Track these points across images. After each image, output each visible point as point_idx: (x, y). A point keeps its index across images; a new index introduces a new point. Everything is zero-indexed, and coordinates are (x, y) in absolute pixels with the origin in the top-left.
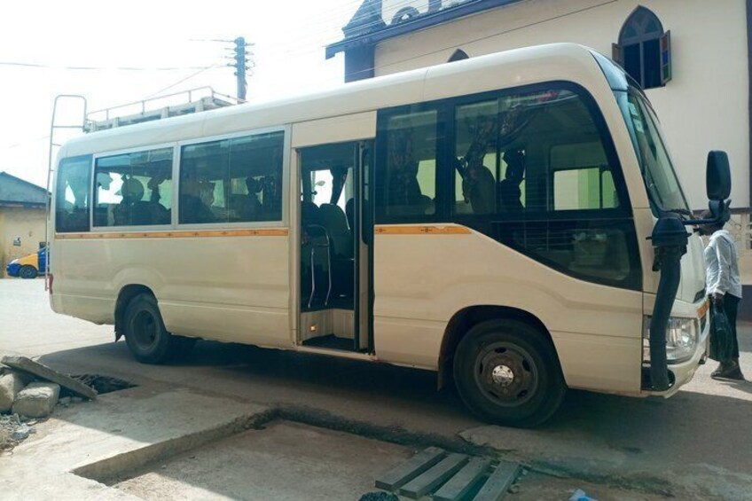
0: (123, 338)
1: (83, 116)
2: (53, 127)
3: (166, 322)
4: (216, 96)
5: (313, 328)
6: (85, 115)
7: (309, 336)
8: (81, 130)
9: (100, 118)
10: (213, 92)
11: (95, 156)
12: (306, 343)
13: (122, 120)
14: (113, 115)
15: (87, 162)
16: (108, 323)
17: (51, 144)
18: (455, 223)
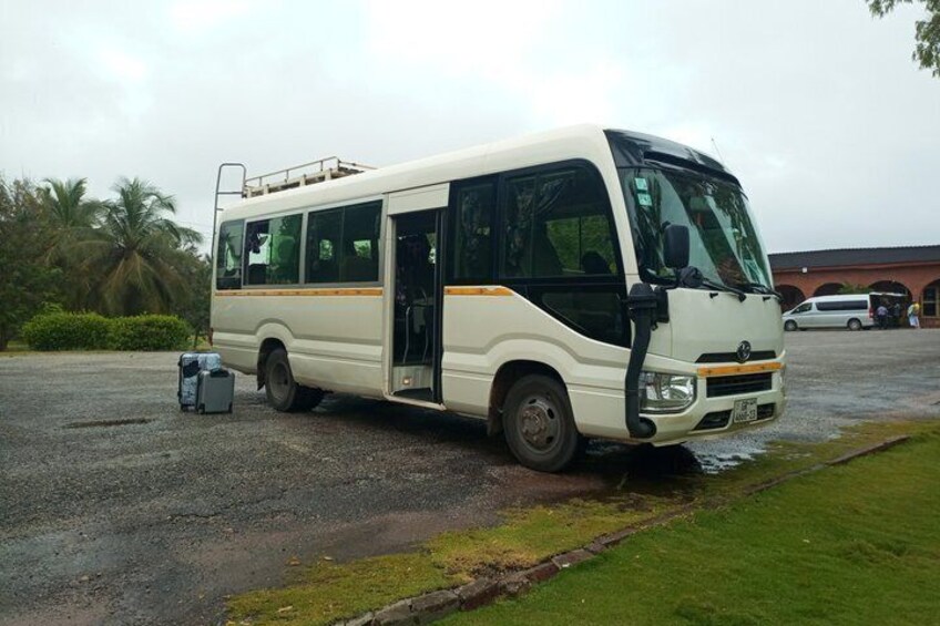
0: (264, 390)
1: (242, 183)
2: (217, 193)
3: (294, 374)
4: (341, 165)
5: (406, 382)
6: (245, 182)
7: (403, 388)
8: (240, 195)
9: (255, 185)
10: (339, 162)
11: (247, 221)
12: (398, 394)
13: (271, 186)
14: (265, 181)
15: (240, 226)
16: (253, 374)
17: (216, 209)
18: (503, 285)
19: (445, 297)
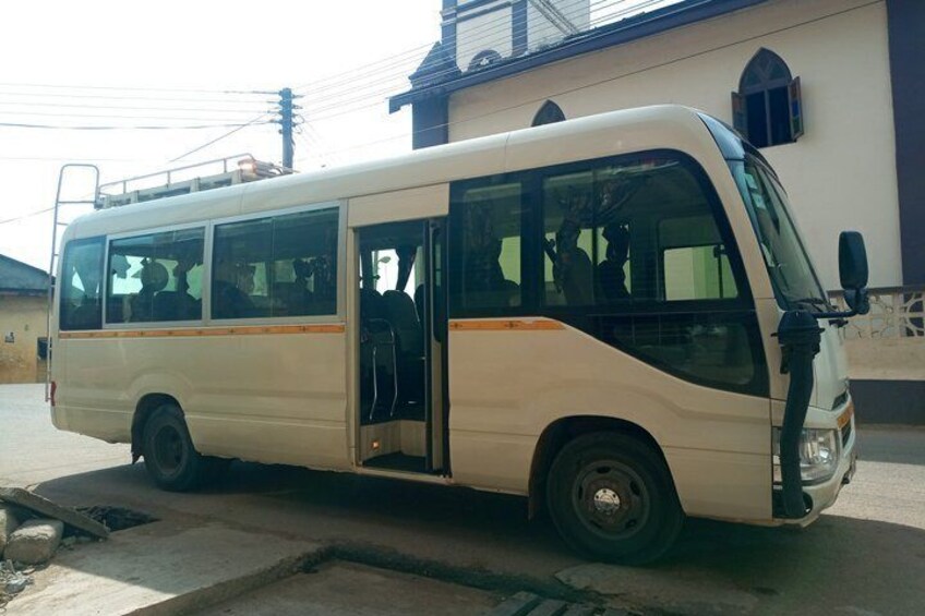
0: (141, 459)
1: (94, 189)
2: (57, 203)
5: (375, 445)
6: (98, 188)
7: (371, 455)
8: (92, 205)
9: (117, 191)
11: (109, 238)
12: (367, 464)
13: (142, 194)
14: (132, 187)
15: (99, 245)
16: (124, 441)
17: (56, 223)
18: (545, 316)
19: (451, 333)
